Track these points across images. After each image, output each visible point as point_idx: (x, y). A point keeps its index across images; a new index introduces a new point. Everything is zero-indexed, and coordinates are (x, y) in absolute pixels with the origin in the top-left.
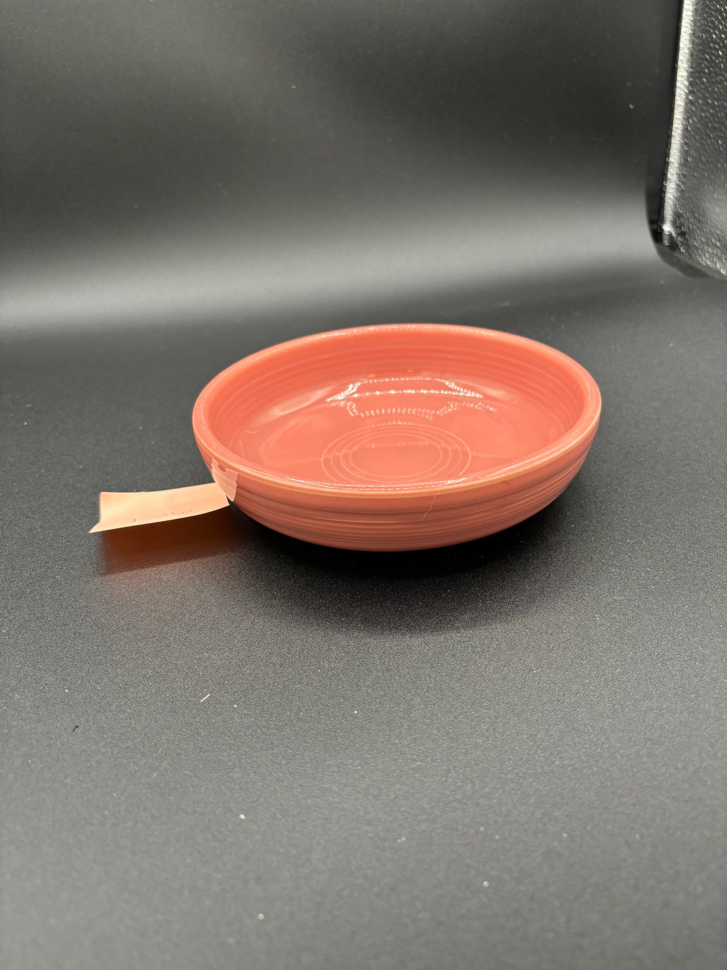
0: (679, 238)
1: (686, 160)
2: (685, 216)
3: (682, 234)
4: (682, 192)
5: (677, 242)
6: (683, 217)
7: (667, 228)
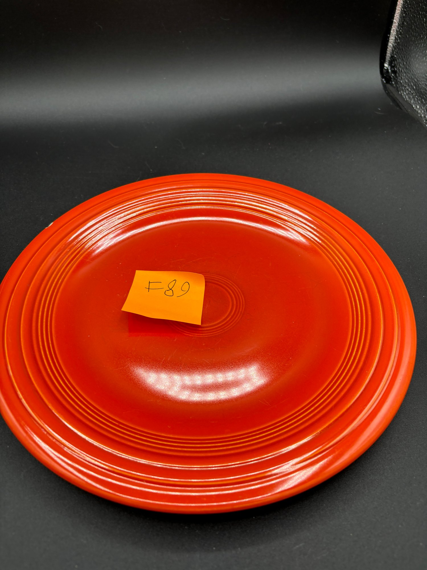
0: (393, 75)
1: (403, 23)
2: (398, 60)
3: (394, 72)
4: (398, 44)
5: (392, 77)
6: (397, 61)
7: (386, 65)
